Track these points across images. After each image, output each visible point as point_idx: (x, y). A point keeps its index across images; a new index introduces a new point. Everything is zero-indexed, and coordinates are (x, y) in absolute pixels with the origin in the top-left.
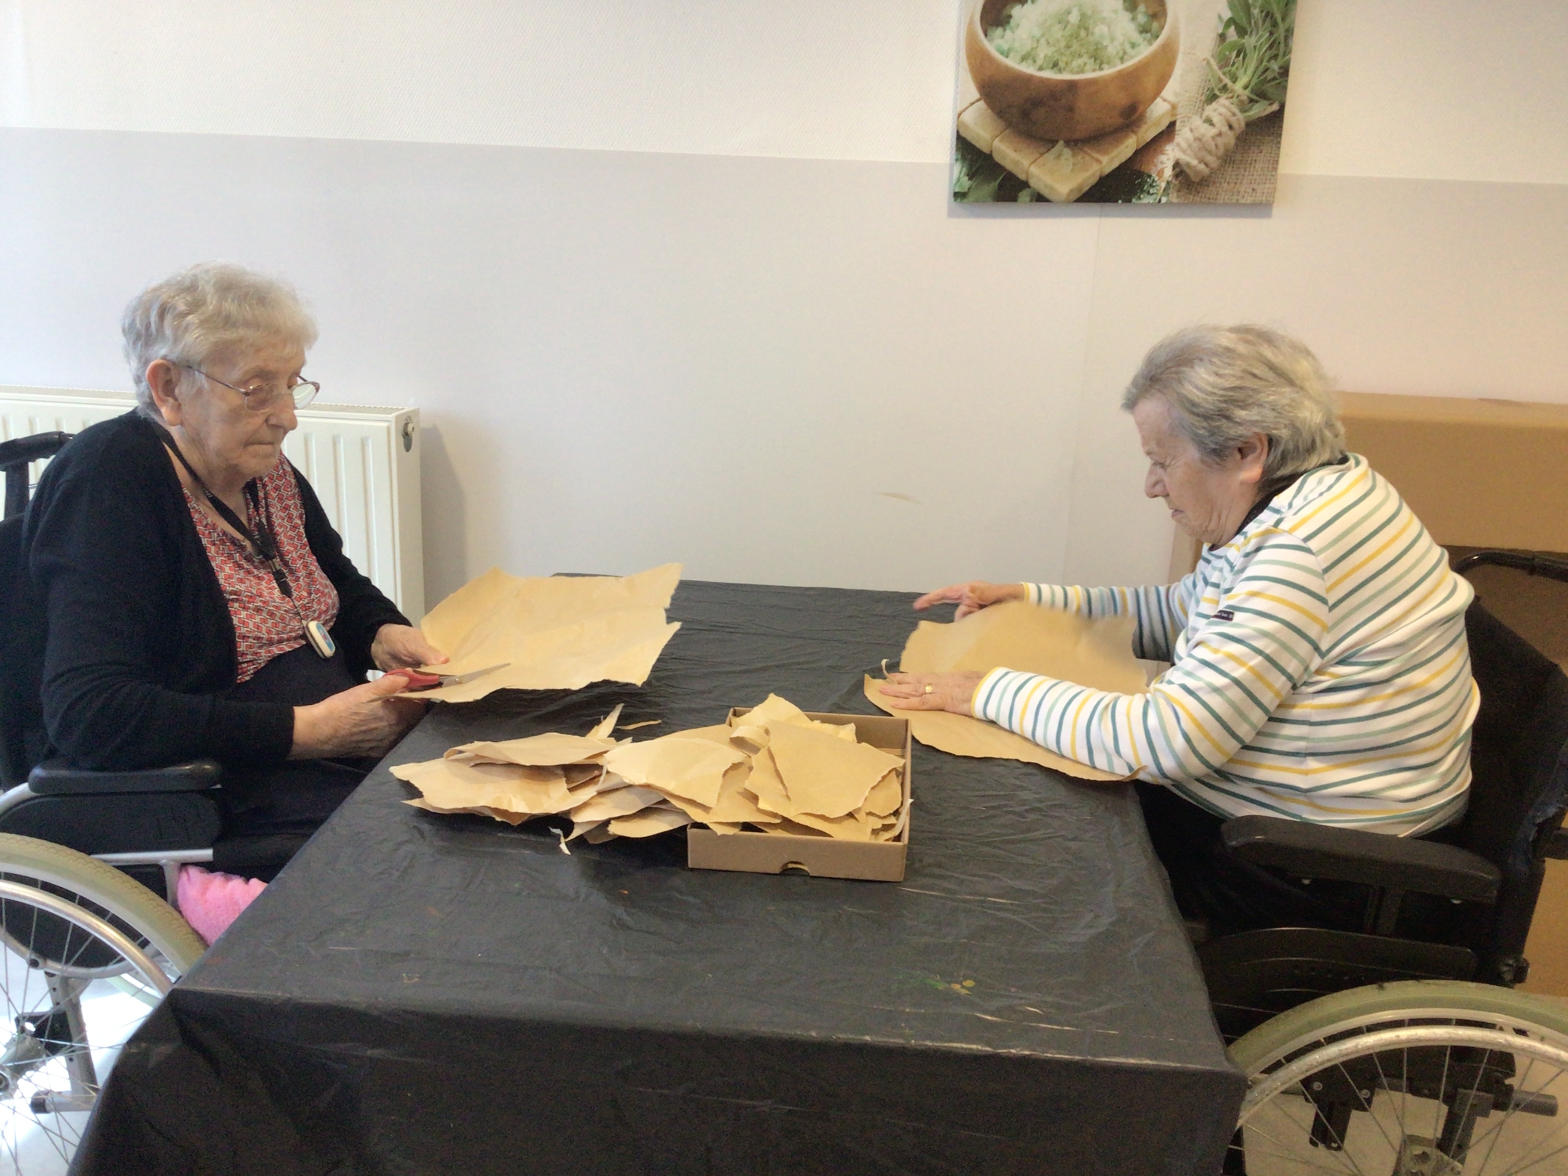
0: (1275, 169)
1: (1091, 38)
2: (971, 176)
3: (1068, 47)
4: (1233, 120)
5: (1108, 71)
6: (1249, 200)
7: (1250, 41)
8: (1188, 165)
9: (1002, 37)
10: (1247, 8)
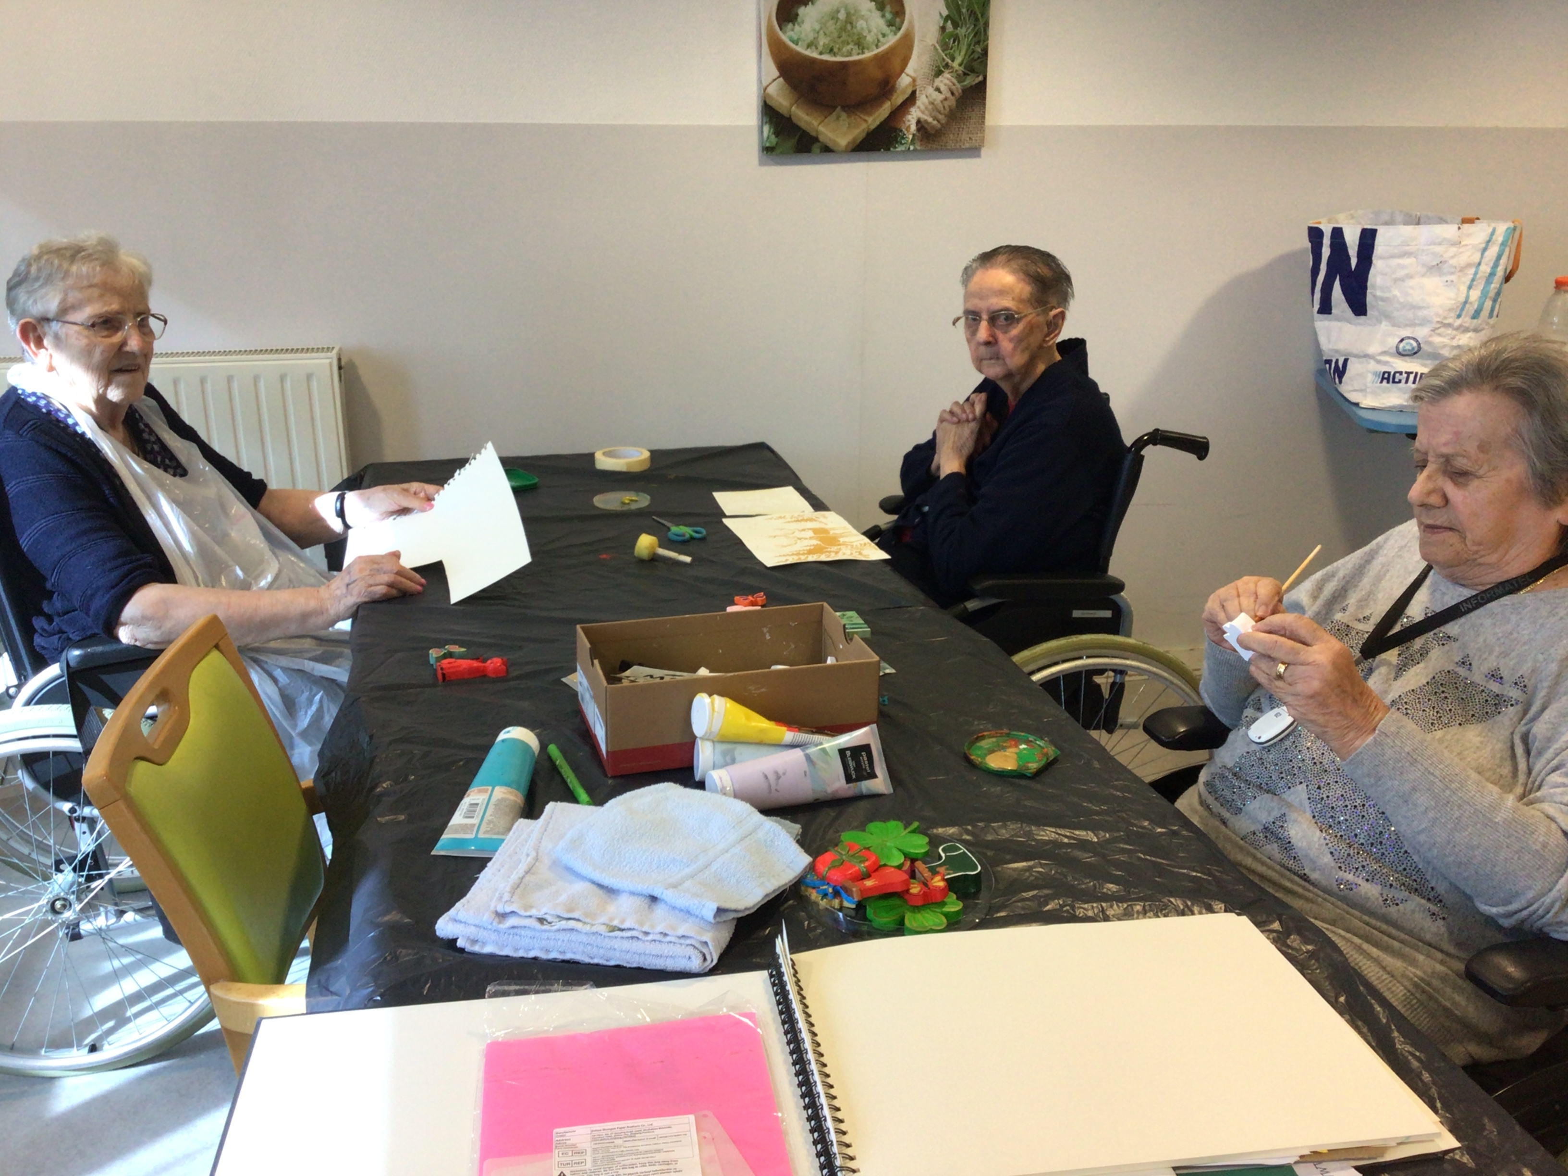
0: (983, 122)
1: (855, 31)
2: (777, 134)
3: (840, 37)
4: (953, 87)
5: (868, 55)
6: (967, 145)
7: (961, 31)
8: (926, 121)
9: (793, 30)
10: (958, 8)
